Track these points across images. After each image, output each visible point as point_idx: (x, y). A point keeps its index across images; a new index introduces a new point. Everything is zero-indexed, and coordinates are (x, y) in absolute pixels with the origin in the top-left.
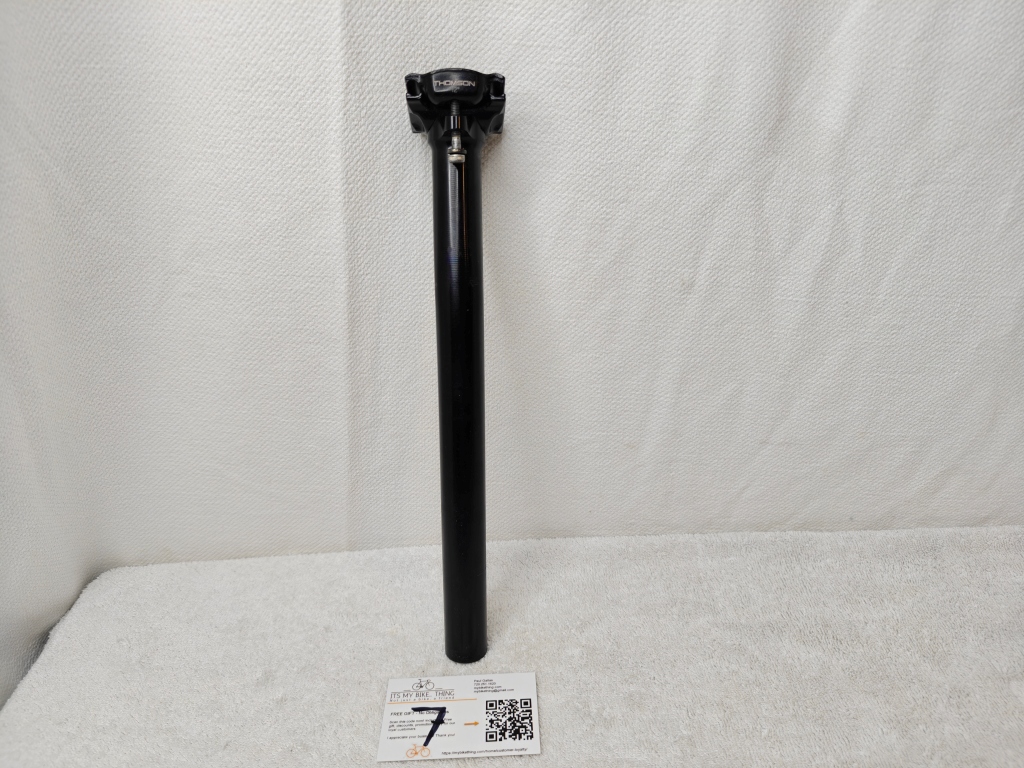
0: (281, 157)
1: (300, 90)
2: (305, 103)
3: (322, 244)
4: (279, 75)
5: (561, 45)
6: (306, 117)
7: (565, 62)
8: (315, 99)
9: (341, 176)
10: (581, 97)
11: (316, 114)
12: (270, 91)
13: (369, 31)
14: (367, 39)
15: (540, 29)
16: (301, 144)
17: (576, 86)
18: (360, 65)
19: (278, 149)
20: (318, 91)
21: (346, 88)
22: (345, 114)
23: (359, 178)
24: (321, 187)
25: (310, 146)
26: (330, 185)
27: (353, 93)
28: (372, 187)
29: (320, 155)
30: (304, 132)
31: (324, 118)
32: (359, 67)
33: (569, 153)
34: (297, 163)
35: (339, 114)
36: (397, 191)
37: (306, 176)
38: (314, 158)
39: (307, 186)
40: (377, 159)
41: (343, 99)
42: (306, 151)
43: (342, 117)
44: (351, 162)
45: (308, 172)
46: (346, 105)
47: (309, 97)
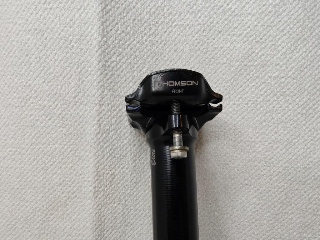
0: (45, 157)
1: (64, 104)
2: (66, 114)
3: (75, 227)
4: (47, 93)
6: (68, 125)
7: (282, 75)
8: (76, 110)
9: (93, 170)
10: (296, 103)
11: (76, 121)
12: (40, 105)
13: (121, 59)
14: (119, 65)
15: (259, 52)
16: (62, 146)
17: (291, 94)
18: (113, 84)
19: (43, 151)
20: (78, 104)
21: (101, 101)
22: (99, 121)
23: (108, 171)
24: (76, 179)
25: (69, 147)
26: (83, 178)
27: (106, 105)
28: (118, 179)
29: (77, 154)
30: (65, 136)
31: (82, 125)
32: (112, 85)
33: (285, 150)
34: (57, 161)
35: (94, 121)
36: (139, 182)
37: (64, 171)
38: (72, 156)
39: (64, 179)
40: (124, 157)
41: (98, 109)
42: (65, 151)
43: (96, 123)
44: (102, 159)
45: (66, 168)
46: (100, 114)
47: (71, 109)
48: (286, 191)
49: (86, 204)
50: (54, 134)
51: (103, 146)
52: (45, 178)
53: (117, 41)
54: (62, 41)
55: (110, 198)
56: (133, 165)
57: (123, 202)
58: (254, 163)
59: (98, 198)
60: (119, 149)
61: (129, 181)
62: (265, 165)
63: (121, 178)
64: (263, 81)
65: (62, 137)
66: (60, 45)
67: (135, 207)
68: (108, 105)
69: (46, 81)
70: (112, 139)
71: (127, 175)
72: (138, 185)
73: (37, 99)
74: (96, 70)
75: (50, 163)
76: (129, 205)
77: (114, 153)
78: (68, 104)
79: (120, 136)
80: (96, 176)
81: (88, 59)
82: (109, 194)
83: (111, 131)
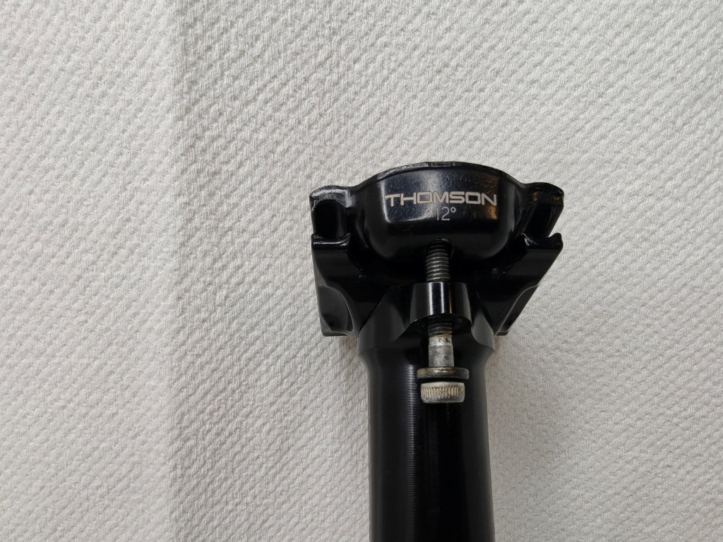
0: (46, 386)
1: (86, 251)
4: (41, 221)
5: (642, 155)
6: (99, 306)
7: (649, 189)
8: (119, 268)
9: (167, 425)
10: (678, 259)
12: (24, 254)
13: (239, 130)
14: (232, 148)
15: (596, 127)
16: (85, 361)
17: (670, 238)
18: (217, 198)
19: (39, 372)
20: (123, 252)
21: (183, 244)
22: (179, 298)
23: (208, 426)
24: (126, 446)
25: (105, 364)
26: (144, 443)
27: (199, 255)
28: (235, 444)
29: (125, 382)
30: (91, 336)
31: (136, 307)
32: (213, 203)
33: (645, 372)
34: (77, 400)
35: (165, 298)
36: (289, 449)
37: (95, 424)
38: (112, 388)
39: (95, 445)
40: (249, 388)
41: (177, 266)
42: (95, 375)
43: (172, 303)
44: (191, 395)
45: (99, 416)
46: (182, 279)
47: (106, 265)
48: (642, 469)
49: (153, 508)
50: (65, 328)
51: (193, 363)
52: (47, 440)
53: (226, 81)
54: (75, 79)
55: (214, 492)
56: (274, 408)
57: (249, 499)
58: (569, 400)
59: (183, 494)
60: (236, 369)
61: (264, 448)
62: (596, 406)
63: (243, 440)
64: (600, 202)
65: (84, 339)
66: (70, 89)
67: (278, 508)
68: (205, 256)
69: (37, 190)
70: (218, 344)
71: (260, 431)
72: (285, 456)
73: (16, 237)
74: (167, 160)
75: (56, 404)
76: (265, 505)
77: (223, 379)
78: (98, 253)
79: (238, 334)
80: (176, 439)
81: (146, 130)
82: (211, 482)
83: (215, 324)
